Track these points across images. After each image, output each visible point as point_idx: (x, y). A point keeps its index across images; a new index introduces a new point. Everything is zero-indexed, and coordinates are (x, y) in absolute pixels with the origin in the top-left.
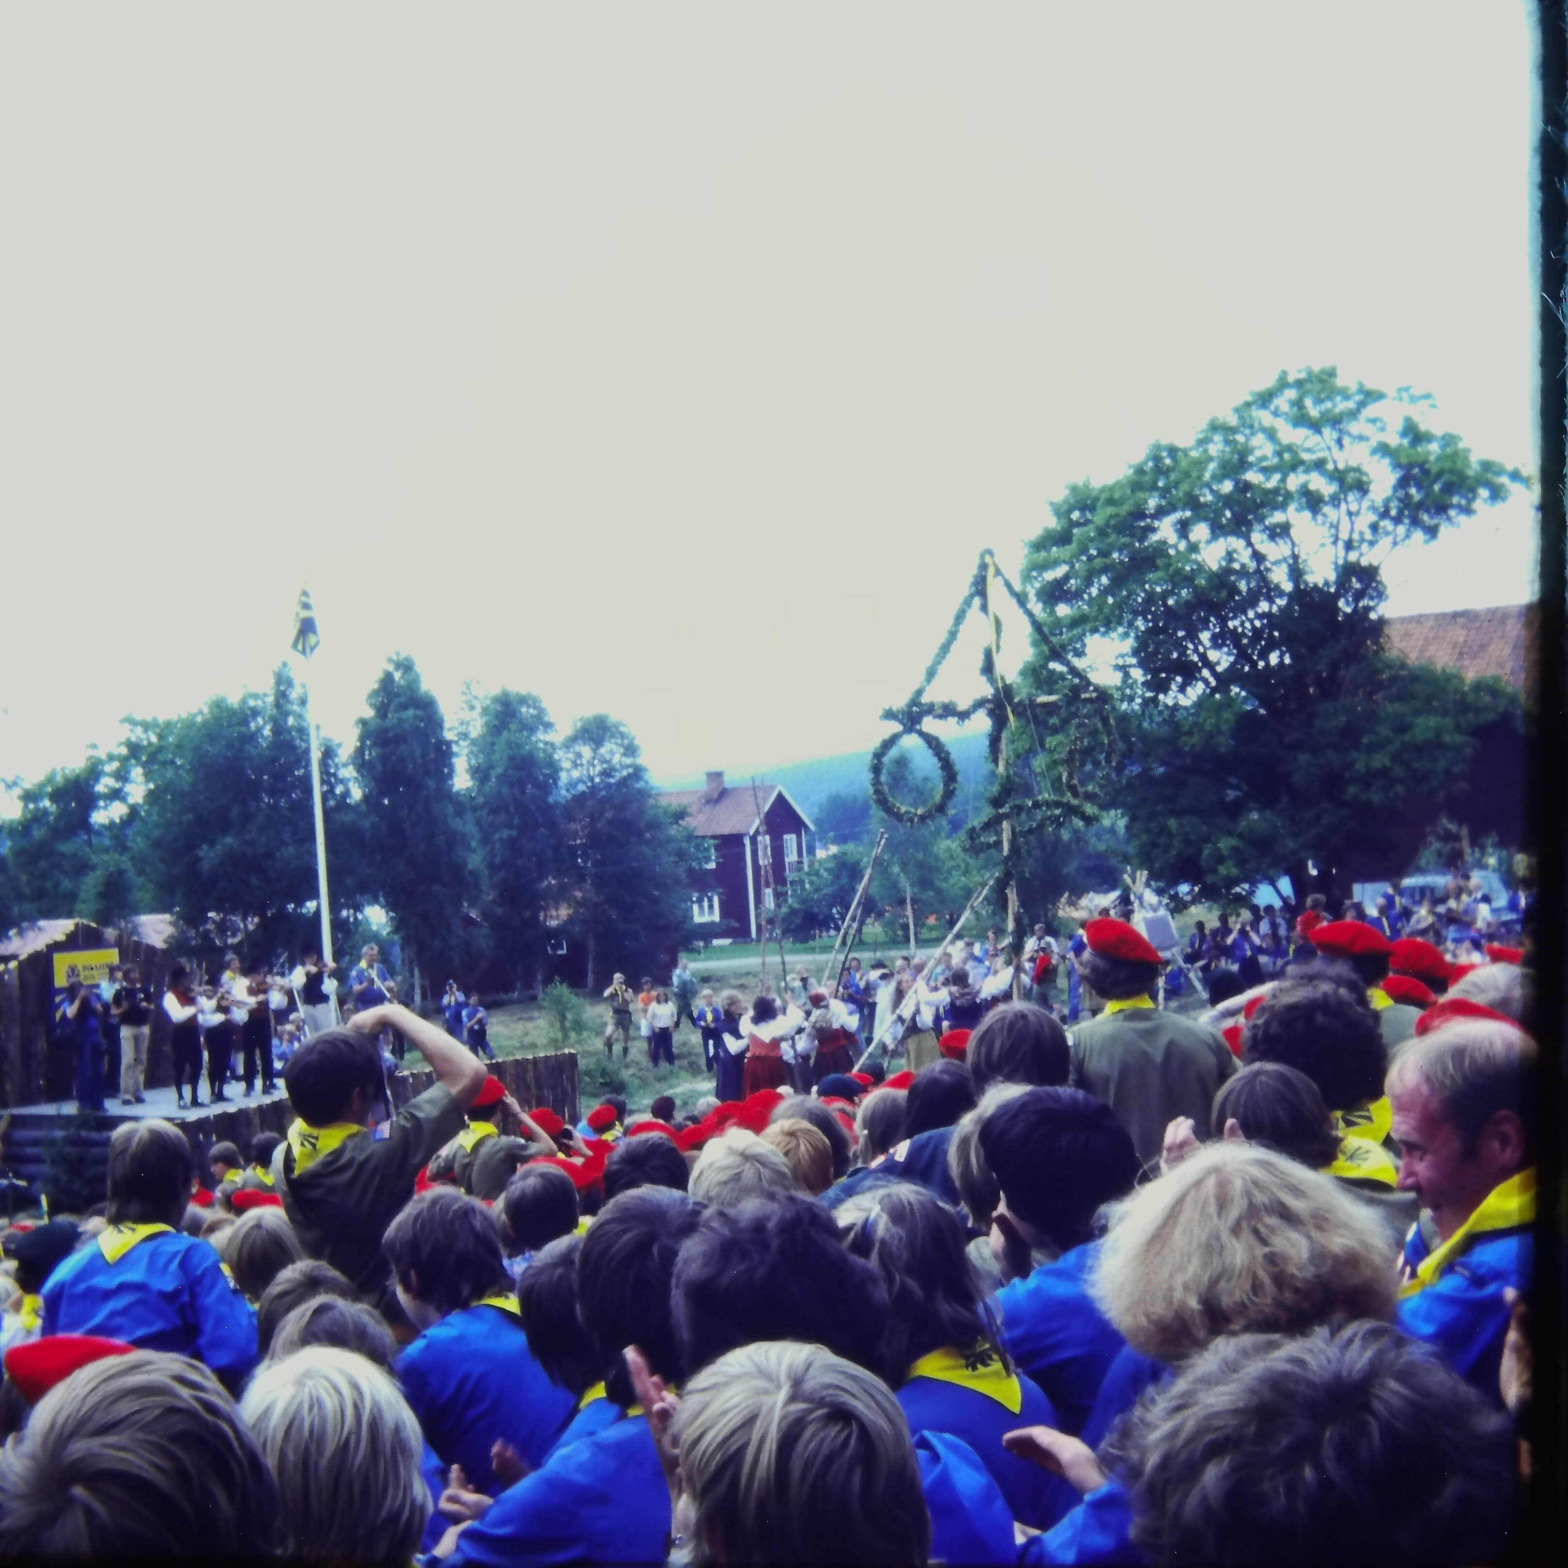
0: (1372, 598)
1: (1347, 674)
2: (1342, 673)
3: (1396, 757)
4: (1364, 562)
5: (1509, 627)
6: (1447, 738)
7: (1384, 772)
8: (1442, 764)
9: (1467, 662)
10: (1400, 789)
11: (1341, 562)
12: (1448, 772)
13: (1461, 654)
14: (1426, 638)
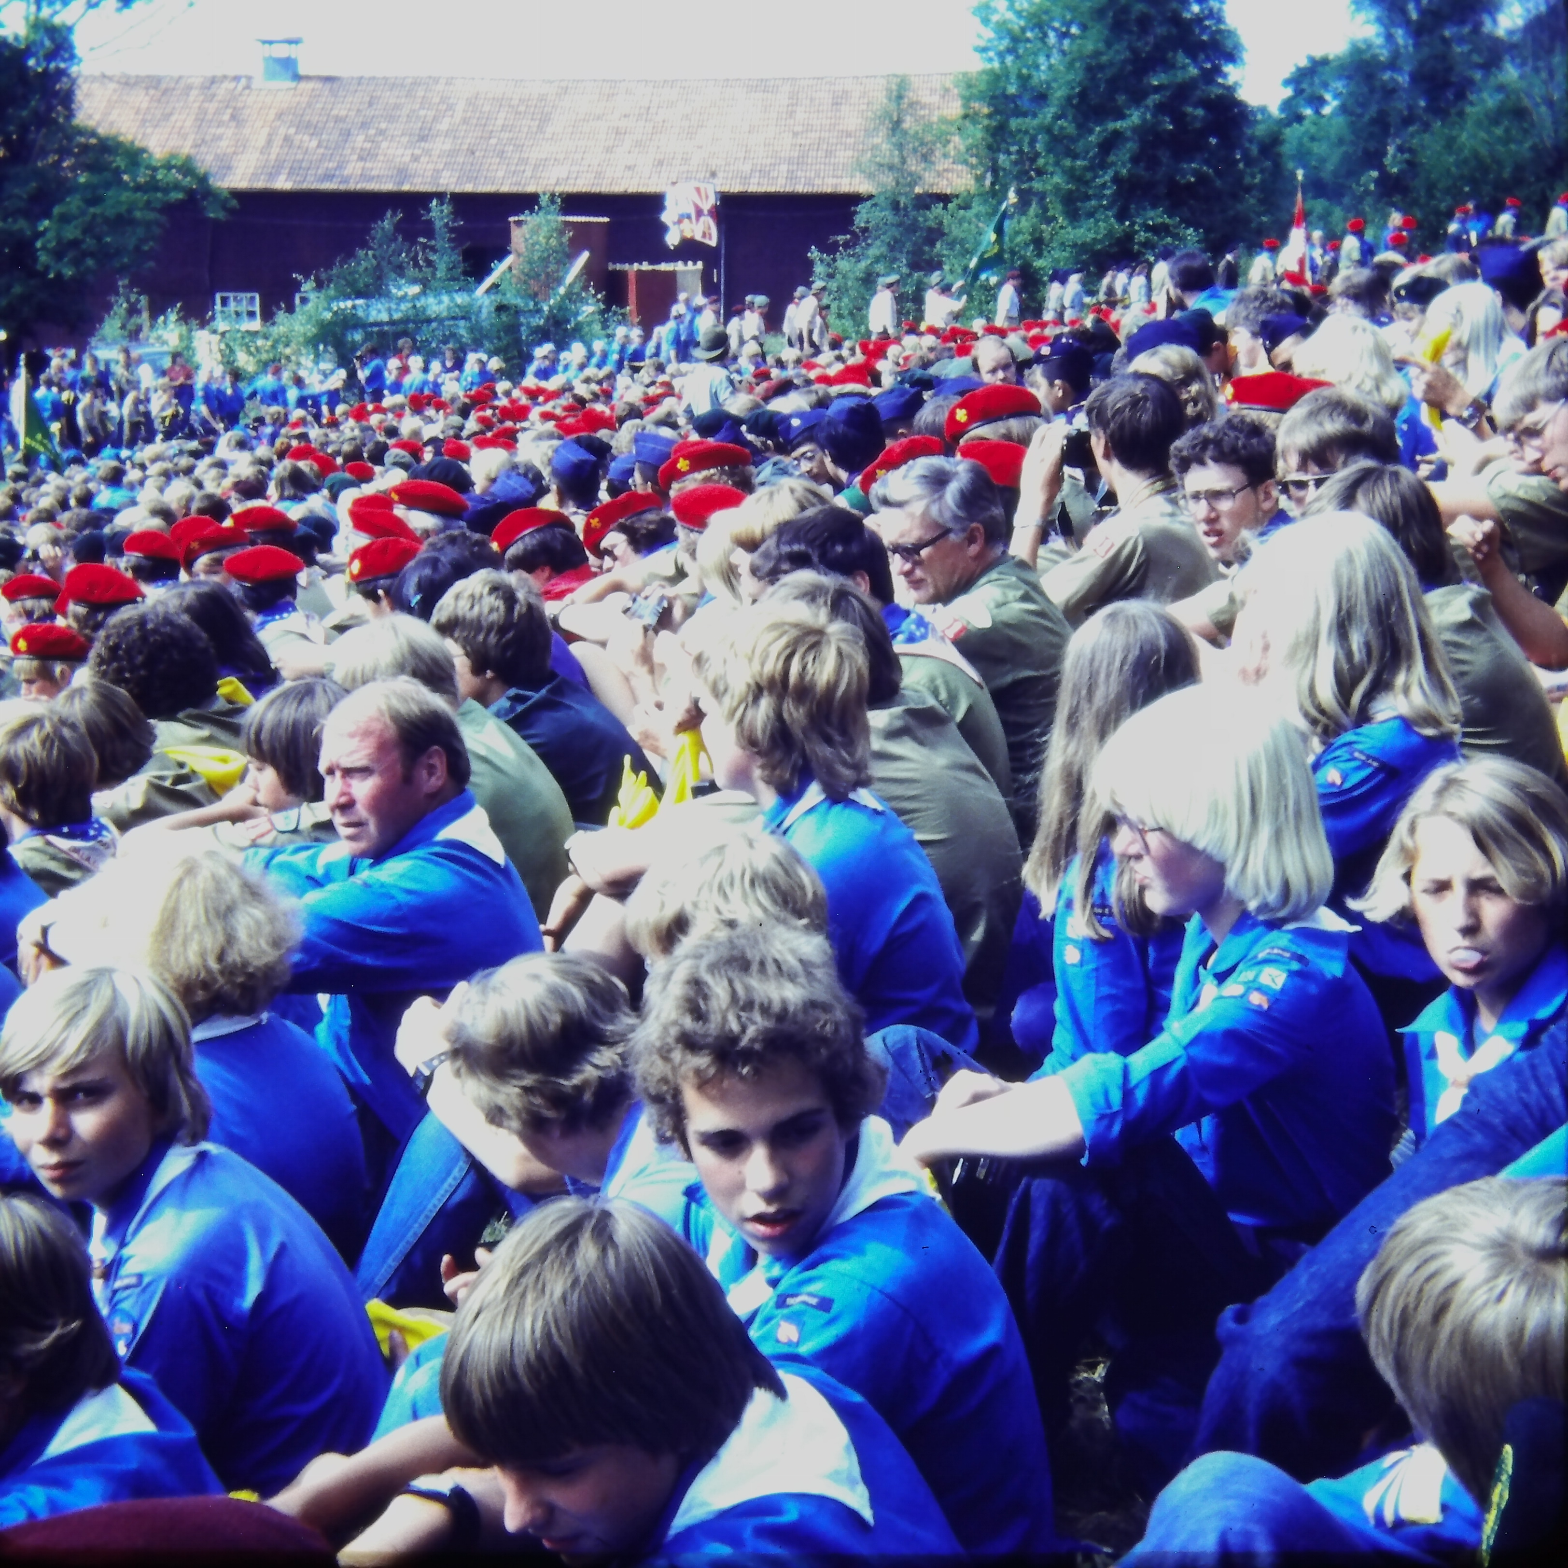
0: (64, 60)
1: (38, 137)
2: (32, 136)
3: (88, 230)
4: (57, 20)
5: (191, 98)
6: (138, 214)
7: (75, 244)
8: (131, 243)
9: (149, 130)
10: (90, 262)
11: (32, 18)
12: (137, 249)
13: (144, 121)
14: (109, 101)
